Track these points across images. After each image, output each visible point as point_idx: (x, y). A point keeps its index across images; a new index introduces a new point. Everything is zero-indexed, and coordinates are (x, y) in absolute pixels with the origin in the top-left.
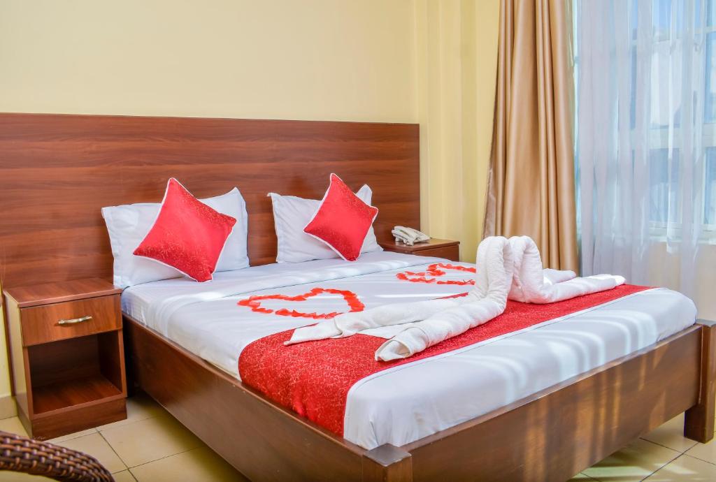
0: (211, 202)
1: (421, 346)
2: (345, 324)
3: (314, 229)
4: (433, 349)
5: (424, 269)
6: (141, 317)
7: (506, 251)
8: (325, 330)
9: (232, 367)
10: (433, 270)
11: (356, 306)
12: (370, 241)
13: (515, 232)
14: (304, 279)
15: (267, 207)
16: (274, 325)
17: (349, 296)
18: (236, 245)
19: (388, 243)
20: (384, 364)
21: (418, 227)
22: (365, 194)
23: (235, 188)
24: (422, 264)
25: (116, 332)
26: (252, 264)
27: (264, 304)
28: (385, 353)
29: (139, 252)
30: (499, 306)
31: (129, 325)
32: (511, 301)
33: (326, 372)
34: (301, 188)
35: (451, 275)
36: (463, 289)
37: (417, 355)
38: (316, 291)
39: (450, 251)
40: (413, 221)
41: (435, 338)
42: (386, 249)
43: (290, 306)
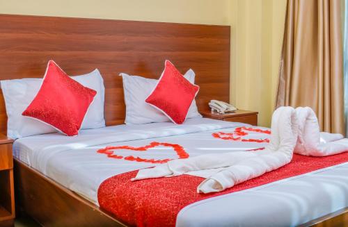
0: (78, 79)
1: (230, 184)
2: (175, 167)
3: (152, 100)
4: (240, 186)
5: (232, 130)
6: (27, 160)
7: (293, 117)
8: (161, 171)
9: (93, 196)
10: (239, 131)
11: (183, 155)
12: (193, 110)
13: (299, 104)
14: (146, 136)
15: (119, 84)
16: (123, 167)
17: (177, 148)
18: (96, 111)
19: (206, 112)
20: (204, 195)
21: (227, 101)
22: (190, 76)
23: (96, 70)
24: (231, 127)
25: (8, 171)
26: (107, 125)
27: (116, 152)
28: (205, 188)
29: (26, 113)
30: (287, 157)
31: (17, 166)
32: (296, 154)
33: (162, 200)
34: (144, 70)
35: (251, 135)
36: (261, 145)
37: (228, 190)
38: (154, 144)
39: (251, 118)
40: (225, 97)
41: (241, 178)
42: (204, 116)
43: (136, 154)
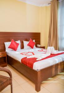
0: (16, 42)
1: (41, 59)
2: (33, 56)
3: (28, 45)
4: (43, 59)
8: (30, 57)
9: (20, 61)
14: (27, 51)
15: (23, 42)
17: (33, 53)
18: (19, 47)
19: (37, 47)
20: (37, 61)
22: (34, 41)
23: (19, 41)
24: (41, 49)
26: (21, 49)
27: (23, 54)
28: (37, 60)
32: (51, 54)
34: (27, 40)
38: (29, 52)
40: (39, 44)
43: (26, 54)
